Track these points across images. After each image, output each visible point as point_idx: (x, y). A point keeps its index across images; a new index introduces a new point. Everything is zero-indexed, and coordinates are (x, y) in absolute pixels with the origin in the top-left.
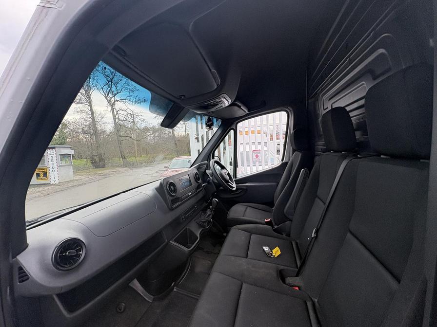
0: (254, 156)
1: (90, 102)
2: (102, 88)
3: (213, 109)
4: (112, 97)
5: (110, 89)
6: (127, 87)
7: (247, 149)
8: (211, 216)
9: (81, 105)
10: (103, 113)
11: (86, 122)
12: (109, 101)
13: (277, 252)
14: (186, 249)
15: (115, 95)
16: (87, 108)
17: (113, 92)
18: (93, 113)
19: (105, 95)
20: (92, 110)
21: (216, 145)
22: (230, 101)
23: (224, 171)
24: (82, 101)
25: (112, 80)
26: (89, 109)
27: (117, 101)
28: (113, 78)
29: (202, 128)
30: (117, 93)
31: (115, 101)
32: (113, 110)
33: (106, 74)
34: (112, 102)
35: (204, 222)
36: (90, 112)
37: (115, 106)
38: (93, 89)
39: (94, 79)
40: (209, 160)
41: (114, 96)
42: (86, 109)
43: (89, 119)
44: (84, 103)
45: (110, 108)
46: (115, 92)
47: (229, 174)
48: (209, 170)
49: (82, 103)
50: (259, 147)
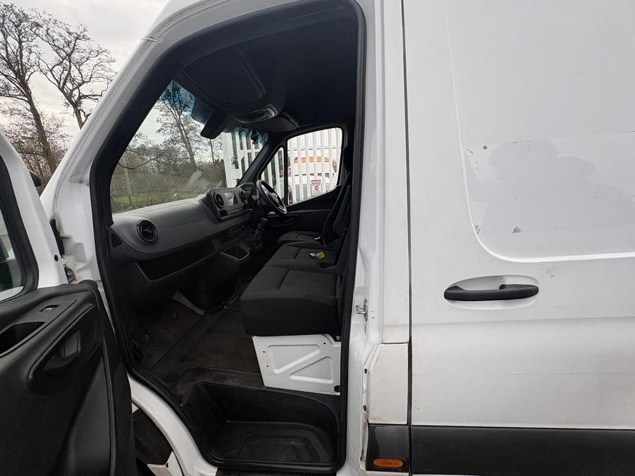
0: (313, 187)
1: (27, 94)
2: (51, 71)
3: (259, 120)
4: (74, 89)
5: (69, 74)
6: (102, 72)
7: (305, 180)
8: (260, 236)
9: (9, 100)
10: (59, 117)
11: (25, 132)
12: (69, 96)
13: (321, 255)
14: (237, 259)
15: (80, 85)
16: (23, 105)
17: (74, 80)
18: (37, 117)
19: (59, 83)
20: (33, 110)
21: (262, 167)
22: (277, 113)
23: (273, 194)
24: (11, 92)
25: (69, 55)
26: (29, 107)
27: (85, 97)
28: (72, 52)
29: (242, 149)
30: (84, 82)
31: (80, 98)
32: (78, 113)
33: (57, 44)
34: (76, 98)
35: (252, 242)
36: (30, 114)
37: (82, 106)
38: (32, 70)
39: (31, 52)
40: (255, 182)
41: (78, 87)
42: (20, 108)
43: (31, 127)
44: (15, 96)
45: (71, 109)
46: (79, 79)
47: (278, 198)
48: (256, 195)
49: (10, 96)
50: (319, 178)
